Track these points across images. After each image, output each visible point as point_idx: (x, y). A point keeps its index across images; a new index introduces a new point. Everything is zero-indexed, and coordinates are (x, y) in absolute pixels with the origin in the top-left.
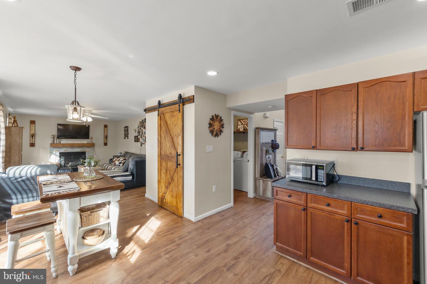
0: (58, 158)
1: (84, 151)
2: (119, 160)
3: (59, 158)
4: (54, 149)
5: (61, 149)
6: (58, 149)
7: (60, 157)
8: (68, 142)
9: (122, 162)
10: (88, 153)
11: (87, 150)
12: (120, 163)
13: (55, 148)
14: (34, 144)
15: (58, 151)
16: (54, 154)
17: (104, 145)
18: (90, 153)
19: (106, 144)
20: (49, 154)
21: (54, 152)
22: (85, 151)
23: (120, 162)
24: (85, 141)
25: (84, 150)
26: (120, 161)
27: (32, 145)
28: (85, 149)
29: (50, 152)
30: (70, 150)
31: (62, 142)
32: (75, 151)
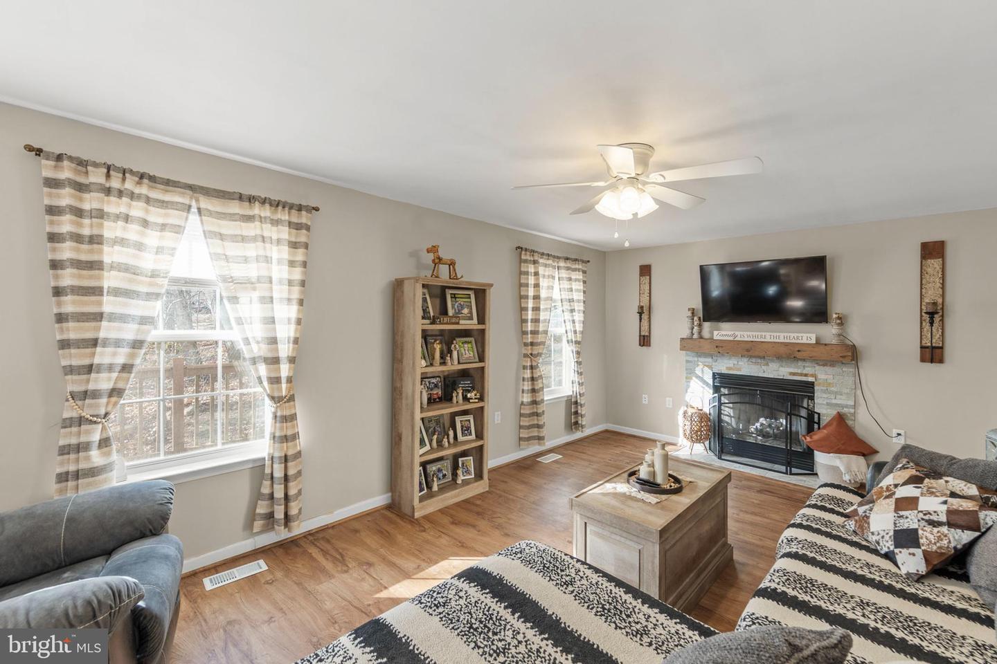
0: (709, 393)
1: (804, 379)
2: (911, 503)
3: (711, 391)
4: (696, 359)
5: (720, 360)
6: (709, 360)
7: (716, 389)
8: (737, 333)
9: (928, 536)
10: (826, 391)
11: (822, 375)
12: (907, 538)
13: (700, 356)
14: (649, 336)
15: (710, 367)
16: (698, 377)
17: (923, 360)
18: (836, 393)
19: (933, 354)
20: (685, 375)
21: (698, 371)
22: (811, 379)
23: (905, 524)
24: (805, 334)
25: (806, 375)
26: (911, 520)
27: (645, 341)
28: (808, 370)
29: (686, 369)
30: (746, 368)
31: (717, 335)
32: (765, 375)
